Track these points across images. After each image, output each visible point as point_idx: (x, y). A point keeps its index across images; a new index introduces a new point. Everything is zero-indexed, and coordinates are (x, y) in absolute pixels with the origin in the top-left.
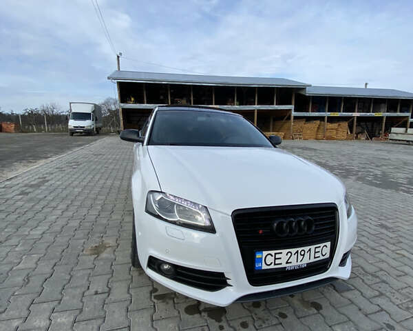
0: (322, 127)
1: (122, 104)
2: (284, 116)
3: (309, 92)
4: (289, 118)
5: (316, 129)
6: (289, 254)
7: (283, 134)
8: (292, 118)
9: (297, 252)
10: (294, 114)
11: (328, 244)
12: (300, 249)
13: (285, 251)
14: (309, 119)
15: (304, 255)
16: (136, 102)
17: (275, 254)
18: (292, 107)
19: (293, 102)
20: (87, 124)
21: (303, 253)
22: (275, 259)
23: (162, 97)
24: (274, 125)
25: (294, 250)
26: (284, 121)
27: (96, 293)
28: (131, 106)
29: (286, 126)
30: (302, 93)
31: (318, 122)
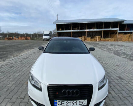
0: (131, 36)
1: (57, 31)
2: (114, 32)
3: (125, 23)
4: (117, 33)
5: (128, 37)
6: (68, 103)
7: (114, 39)
8: (118, 33)
9: (71, 102)
10: (118, 31)
11: (86, 100)
12: (72, 101)
13: (66, 101)
14: (125, 33)
15: (74, 103)
16: (61, 30)
17: (62, 102)
18: (118, 29)
19: (119, 27)
20: (48, 37)
21: (73, 103)
22: (62, 103)
23: (69, 28)
24: (110, 36)
25: (69, 101)
26: (114, 34)
27: (21, 98)
28: (60, 31)
29: (115, 36)
30: (123, 23)
31: (129, 34)
